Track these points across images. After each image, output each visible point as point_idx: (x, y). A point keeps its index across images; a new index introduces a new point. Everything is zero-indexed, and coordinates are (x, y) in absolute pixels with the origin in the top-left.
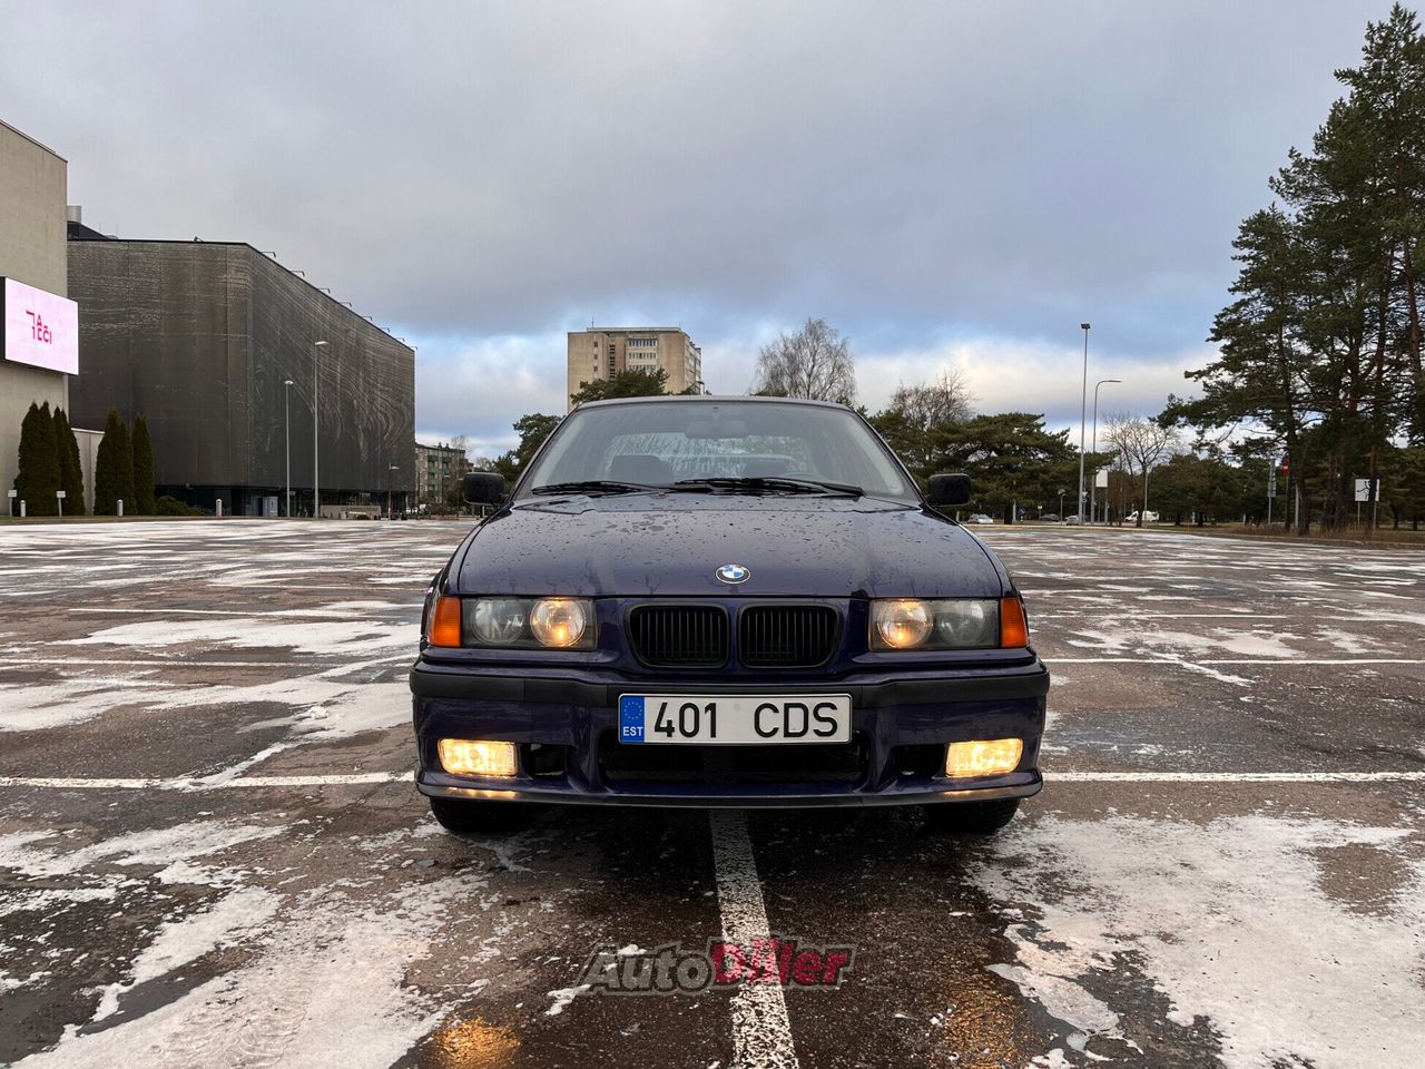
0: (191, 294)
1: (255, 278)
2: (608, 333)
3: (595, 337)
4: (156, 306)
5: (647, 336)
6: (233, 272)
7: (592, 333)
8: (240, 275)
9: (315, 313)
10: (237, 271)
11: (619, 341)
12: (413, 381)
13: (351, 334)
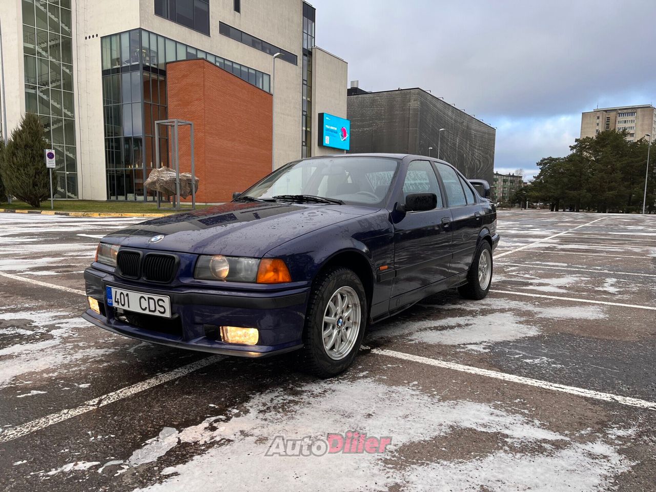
0: (396, 112)
1: (422, 103)
2: (606, 111)
3: (598, 114)
4: (383, 119)
5: (630, 111)
6: (413, 101)
7: (596, 112)
8: (415, 102)
9: (448, 116)
10: (415, 101)
11: (612, 115)
12: (494, 144)
13: (464, 124)
